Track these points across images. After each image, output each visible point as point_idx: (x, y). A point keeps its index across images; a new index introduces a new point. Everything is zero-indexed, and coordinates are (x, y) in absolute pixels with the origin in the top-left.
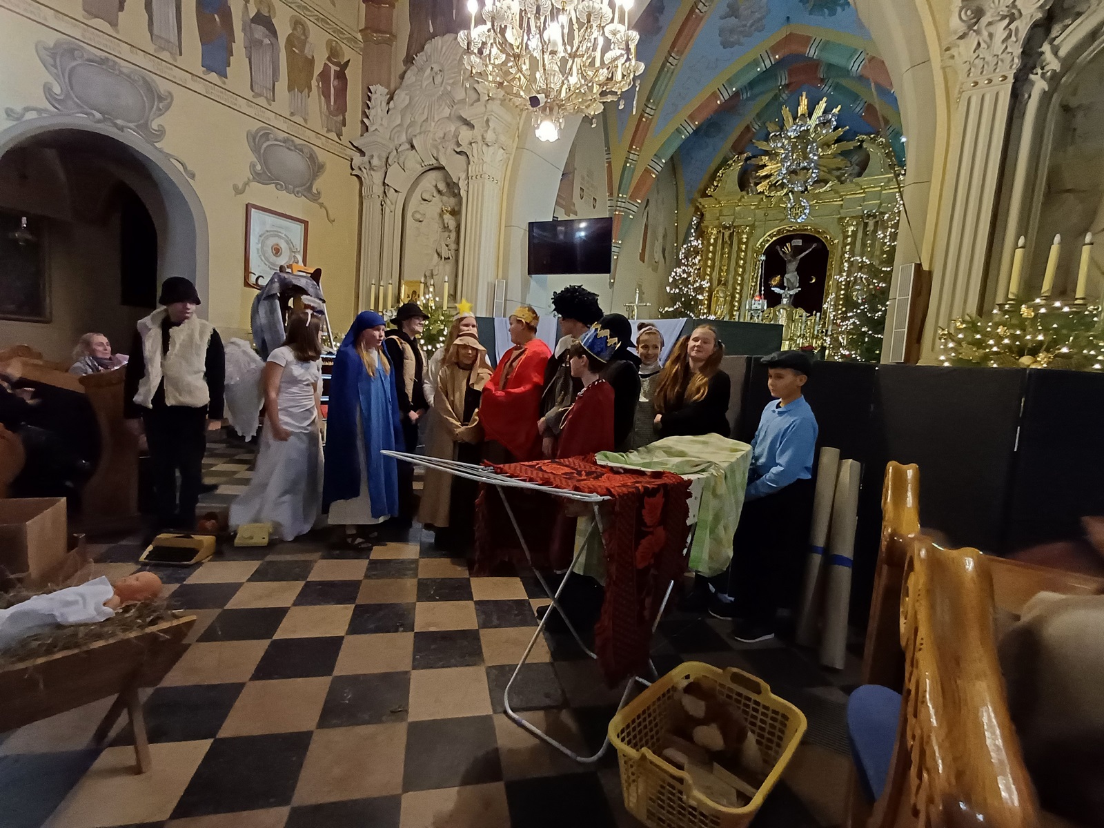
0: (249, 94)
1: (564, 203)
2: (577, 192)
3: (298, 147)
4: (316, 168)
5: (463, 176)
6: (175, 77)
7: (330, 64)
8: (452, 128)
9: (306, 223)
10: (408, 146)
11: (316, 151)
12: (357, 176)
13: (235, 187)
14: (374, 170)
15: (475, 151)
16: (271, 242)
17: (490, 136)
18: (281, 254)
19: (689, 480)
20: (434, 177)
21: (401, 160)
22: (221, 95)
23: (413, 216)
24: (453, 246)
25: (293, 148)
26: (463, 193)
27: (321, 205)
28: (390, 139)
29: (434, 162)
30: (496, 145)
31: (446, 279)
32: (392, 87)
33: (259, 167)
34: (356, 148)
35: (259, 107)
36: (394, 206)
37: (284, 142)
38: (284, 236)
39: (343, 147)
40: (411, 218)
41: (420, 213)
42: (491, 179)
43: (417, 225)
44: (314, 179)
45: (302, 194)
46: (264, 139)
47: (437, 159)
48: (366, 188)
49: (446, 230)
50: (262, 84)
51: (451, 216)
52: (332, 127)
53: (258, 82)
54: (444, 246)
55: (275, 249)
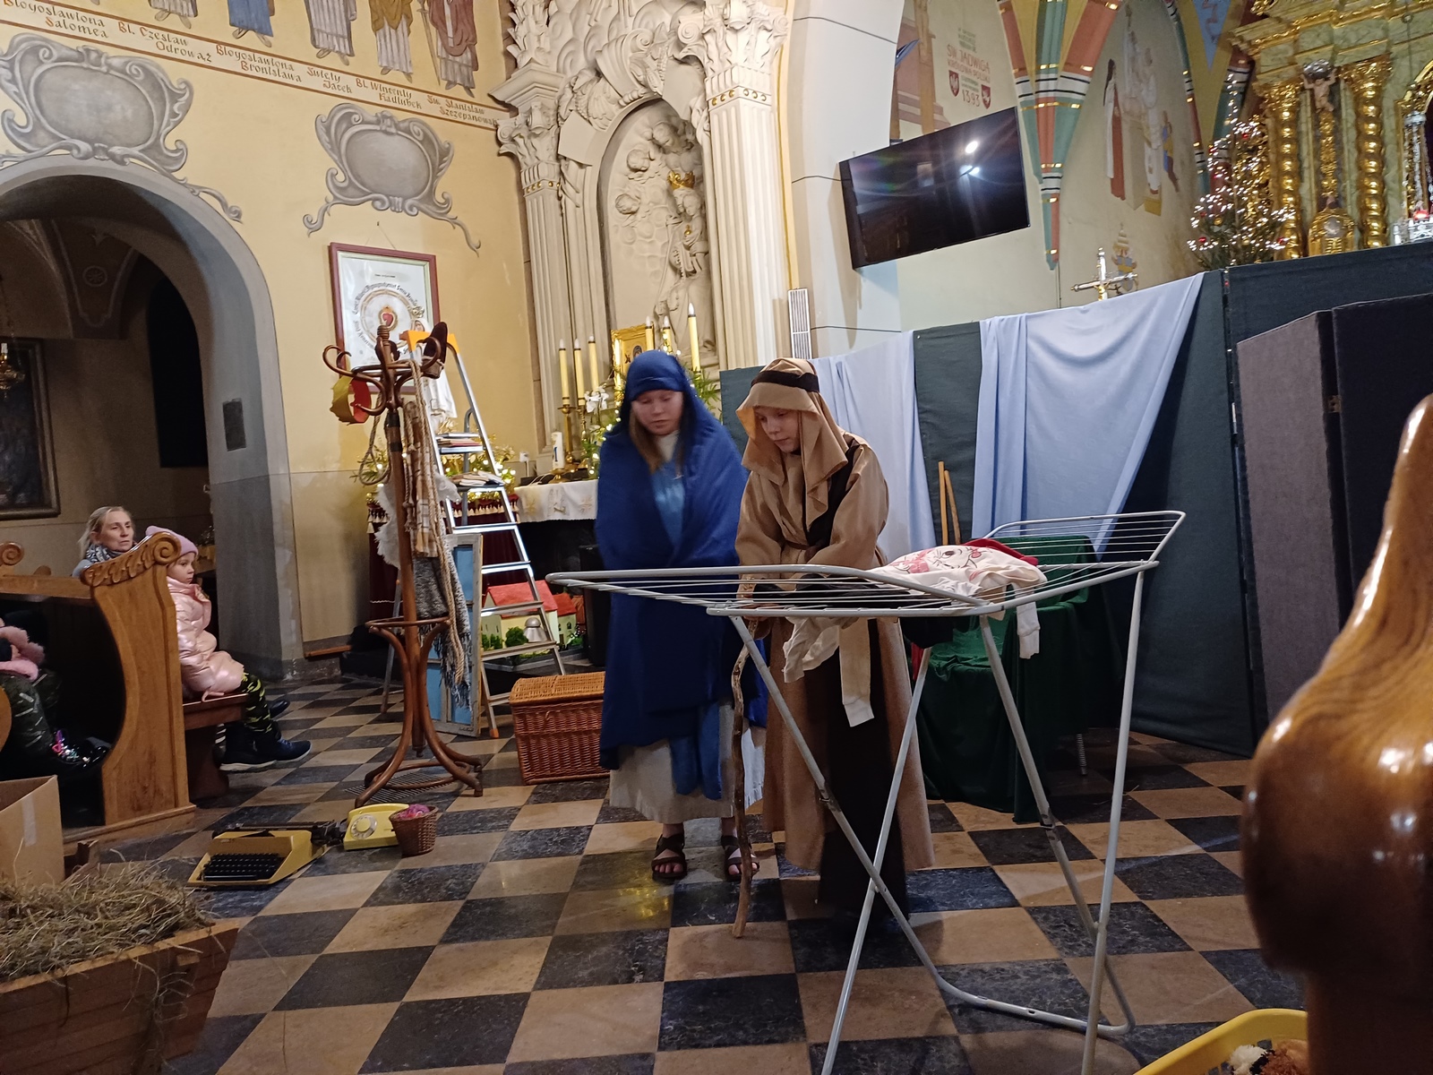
1: (918, 112)
2: (942, 83)
3: (402, 126)
4: (437, 156)
5: (697, 103)
6: (191, 54)
8: (665, 17)
9: (430, 260)
10: (590, 75)
11: (433, 128)
12: (510, 155)
13: (307, 220)
14: (536, 136)
15: (712, 48)
16: (377, 305)
17: (737, 12)
18: (396, 321)
20: (647, 121)
21: (582, 103)
22: (267, 66)
23: (617, 205)
24: (698, 247)
25: (393, 130)
26: (701, 136)
27: (454, 221)
28: (558, 71)
29: (641, 90)
30: (753, 25)
33: (340, 177)
34: (502, 103)
35: (329, 72)
36: (581, 194)
37: (378, 123)
38: (398, 291)
39: (479, 107)
40: (616, 209)
41: (630, 197)
42: (751, 96)
43: (628, 222)
44: (435, 177)
45: (419, 209)
46: (344, 126)
47: (645, 86)
48: (527, 172)
49: (683, 218)
50: (328, 31)
51: (687, 189)
52: (454, 77)
53: (323, 29)
54: (682, 250)
55: (386, 317)
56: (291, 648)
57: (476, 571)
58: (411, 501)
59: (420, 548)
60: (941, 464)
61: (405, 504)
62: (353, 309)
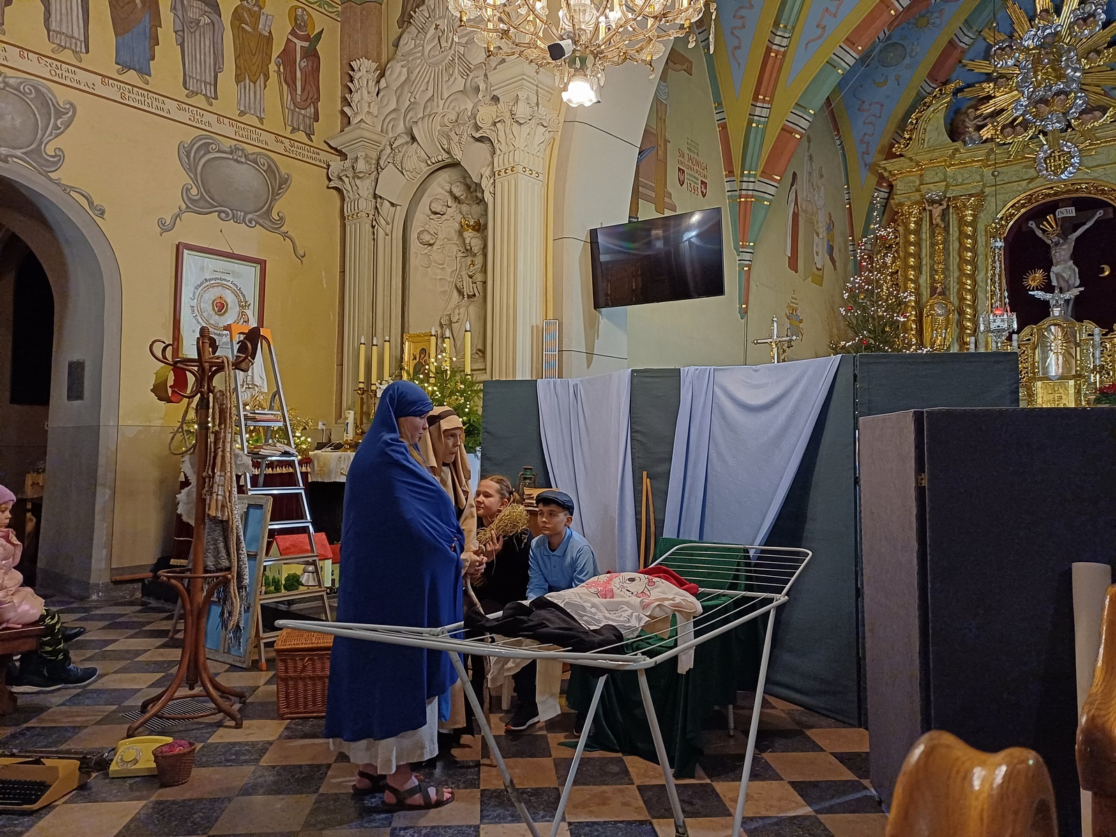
0: (181, 94)
1: (653, 195)
2: (672, 175)
3: (250, 157)
4: (277, 183)
5: (487, 173)
6: (78, 82)
7: (295, 40)
8: (468, 105)
9: (262, 264)
10: (408, 139)
11: (276, 162)
12: (337, 189)
13: (161, 223)
14: (359, 178)
15: (501, 133)
16: (213, 294)
17: (522, 110)
18: (227, 309)
20: (448, 178)
21: (399, 158)
22: (143, 99)
23: (418, 238)
24: (479, 277)
25: (243, 160)
26: (488, 197)
27: (285, 235)
28: (382, 131)
29: (445, 156)
30: (533, 121)
31: (468, 327)
32: (384, 60)
33: (194, 191)
34: (335, 149)
35: (195, 109)
36: (391, 226)
37: (231, 153)
38: (231, 285)
39: (315, 150)
40: (417, 241)
41: (429, 233)
42: (528, 172)
43: (426, 251)
44: (273, 200)
45: (257, 223)
46: (202, 152)
47: (448, 153)
48: (349, 204)
49: (469, 253)
50: (198, 78)
51: (476, 233)
52: (298, 125)
53: (194, 76)
54: (466, 278)
55: (218, 304)
56: (99, 571)
57: (263, 528)
58: (210, 473)
59: (213, 513)
60: (645, 473)
61: (204, 474)
62: (191, 296)
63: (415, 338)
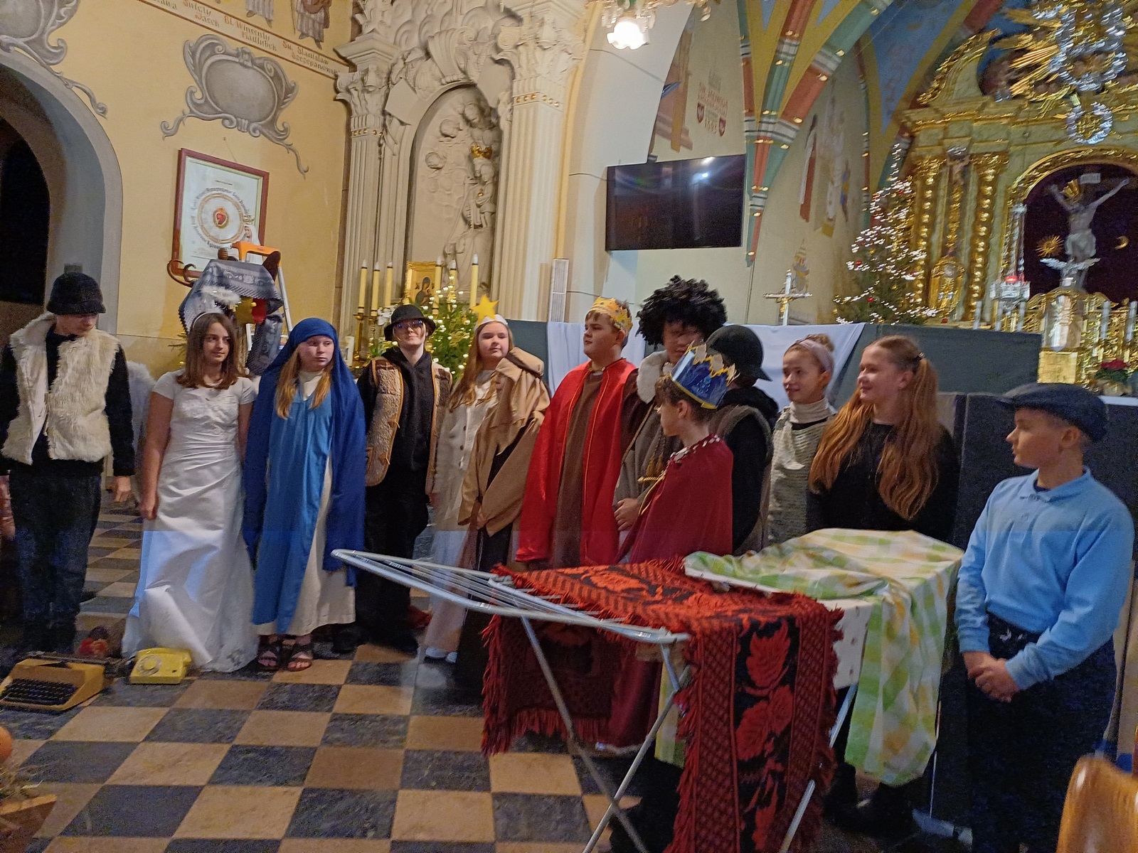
1: (670, 130)
2: (691, 111)
3: (257, 62)
4: (282, 92)
5: (504, 97)
8: (488, 23)
9: (264, 176)
10: (421, 54)
11: (284, 68)
12: (344, 102)
13: (164, 126)
14: (369, 92)
15: (523, 58)
16: (214, 205)
17: (547, 34)
18: (227, 221)
19: (837, 611)
20: (460, 100)
21: (411, 74)
23: (426, 160)
24: (488, 208)
25: (249, 64)
26: (504, 124)
27: (289, 147)
28: (395, 43)
29: (461, 76)
30: (558, 47)
31: (476, 260)
33: (198, 95)
34: (344, 59)
35: (202, 6)
36: (398, 146)
37: (237, 56)
38: (233, 197)
39: (324, 59)
40: (425, 163)
41: (438, 156)
42: (548, 101)
43: (433, 175)
44: (279, 109)
45: (261, 132)
46: (208, 53)
47: (464, 72)
48: (356, 119)
49: (478, 181)
51: (485, 160)
52: (308, 30)
54: (473, 207)
55: (219, 216)
62: (192, 205)
63: (420, 266)
